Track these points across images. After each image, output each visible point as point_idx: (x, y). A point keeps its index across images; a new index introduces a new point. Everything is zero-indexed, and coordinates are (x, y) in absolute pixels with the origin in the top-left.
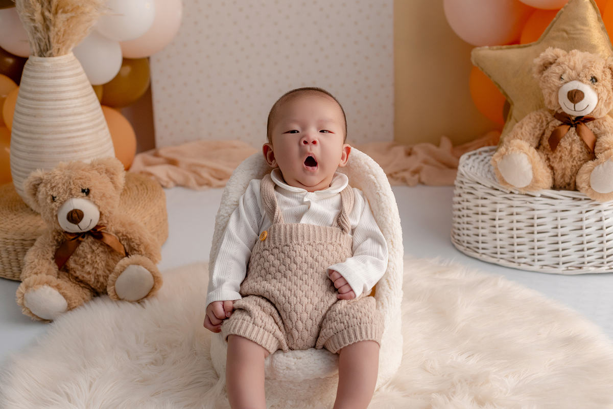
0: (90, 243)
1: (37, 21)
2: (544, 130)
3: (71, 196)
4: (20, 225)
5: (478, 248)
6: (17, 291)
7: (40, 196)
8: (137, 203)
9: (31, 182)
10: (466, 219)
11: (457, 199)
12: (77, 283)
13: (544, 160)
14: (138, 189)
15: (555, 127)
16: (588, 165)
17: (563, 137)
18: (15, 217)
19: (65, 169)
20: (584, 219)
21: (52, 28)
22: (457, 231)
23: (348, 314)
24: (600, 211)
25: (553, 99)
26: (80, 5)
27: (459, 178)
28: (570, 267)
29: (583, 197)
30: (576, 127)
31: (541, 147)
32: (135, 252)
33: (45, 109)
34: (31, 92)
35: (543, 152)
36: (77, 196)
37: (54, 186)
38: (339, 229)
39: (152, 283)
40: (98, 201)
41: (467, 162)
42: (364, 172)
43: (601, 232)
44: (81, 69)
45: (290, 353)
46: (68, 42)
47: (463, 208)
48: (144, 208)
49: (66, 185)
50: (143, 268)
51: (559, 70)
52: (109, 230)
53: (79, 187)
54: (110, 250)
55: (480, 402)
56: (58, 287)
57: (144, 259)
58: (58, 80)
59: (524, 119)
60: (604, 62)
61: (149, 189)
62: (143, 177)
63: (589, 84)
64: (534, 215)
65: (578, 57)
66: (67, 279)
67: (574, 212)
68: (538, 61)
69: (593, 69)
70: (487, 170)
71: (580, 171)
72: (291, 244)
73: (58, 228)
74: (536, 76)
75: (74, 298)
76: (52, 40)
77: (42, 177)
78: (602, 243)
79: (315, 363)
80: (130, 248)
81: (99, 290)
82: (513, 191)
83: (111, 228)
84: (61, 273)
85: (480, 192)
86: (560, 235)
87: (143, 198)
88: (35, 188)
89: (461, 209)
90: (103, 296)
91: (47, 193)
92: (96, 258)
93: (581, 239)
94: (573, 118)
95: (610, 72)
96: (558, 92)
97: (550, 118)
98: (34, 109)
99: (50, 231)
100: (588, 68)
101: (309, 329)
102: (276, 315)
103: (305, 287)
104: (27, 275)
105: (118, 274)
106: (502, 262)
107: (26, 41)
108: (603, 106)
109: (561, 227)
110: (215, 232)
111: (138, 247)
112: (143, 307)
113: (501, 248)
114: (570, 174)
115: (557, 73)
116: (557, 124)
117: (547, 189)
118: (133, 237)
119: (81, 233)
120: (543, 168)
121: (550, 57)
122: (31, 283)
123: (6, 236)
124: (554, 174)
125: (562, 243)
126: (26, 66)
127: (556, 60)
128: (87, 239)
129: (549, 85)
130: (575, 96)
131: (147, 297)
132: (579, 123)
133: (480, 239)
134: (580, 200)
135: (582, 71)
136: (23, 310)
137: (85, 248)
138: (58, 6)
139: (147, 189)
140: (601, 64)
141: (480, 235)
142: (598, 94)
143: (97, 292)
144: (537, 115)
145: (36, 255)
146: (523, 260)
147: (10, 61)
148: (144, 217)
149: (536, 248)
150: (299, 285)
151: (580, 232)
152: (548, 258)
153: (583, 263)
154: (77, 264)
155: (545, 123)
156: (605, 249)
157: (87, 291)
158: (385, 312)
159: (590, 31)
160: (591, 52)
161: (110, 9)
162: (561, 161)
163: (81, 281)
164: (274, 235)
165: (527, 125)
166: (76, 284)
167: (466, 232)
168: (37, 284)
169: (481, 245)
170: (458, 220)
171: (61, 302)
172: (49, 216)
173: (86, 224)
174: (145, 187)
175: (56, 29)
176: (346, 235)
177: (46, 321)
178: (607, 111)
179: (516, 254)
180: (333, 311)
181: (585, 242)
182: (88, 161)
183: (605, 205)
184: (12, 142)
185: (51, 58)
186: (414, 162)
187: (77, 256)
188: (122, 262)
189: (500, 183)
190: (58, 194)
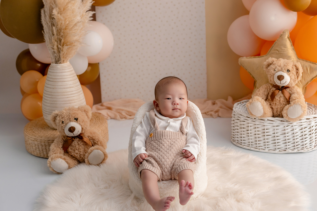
0: (77, 141)
1: (55, 49)
3: (70, 121)
4: (47, 134)
5: (242, 143)
6: (48, 161)
7: (57, 121)
8: (96, 125)
9: (53, 116)
10: (236, 131)
11: (233, 122)
13: (269, 105)
14: (95, 119)
15: (273, 91)
18: (44, 131)
19: (67, 110)
20: (286, 129)
21: (61, 52)
22: (233, 136)
24: (293, 126)
25: (272, 79)
26: (73, 42)
27: (233, 113)
28: (281, 150)
30: (282, 91)
31: (268, 99)
32: (96, 145)
33: (58, 85)
34: (52, 78)
35: (268, 102)
36: (73, 121)
37: (63, 117)
38: (181, 133)
39: (104, 157)
40: (81, 123)
41: (237, 106)
42: (191, 109)
43: (293, 135)
44: (72, 69)
46: (68, 58)
48: (99, 127)
49: (68, 117)
50: (100, 151)
51: (274, 67)
52: (85, 136)
53: (73, 117)
54: (86, 144)
55: (238, 201)
57: (100, 147)
58: (63, 73)
59: (260, 88)
60: (293, 63)
63: (286, 73)
64: (265, 128)
66: (68, 156)
67: (282, 126)
68: (265, 63)
69: (288, 66)
70: (245, 110)
71: (284, 109)
72: (162, 139)
73: (65, 134)
74: (264, 69)
75: (71, 163)
76: (61, 57)
77: (58, 114)
78: (294, 140)
80: (94, 143)
81: (81, 161)
82: (256, 118)
84: (65, 154)
85: (242, 119)
86: (276, 136)
87: (98, 123)
88: (55, 118)
89: (235, 126)
90: (83, 163)
91: (60, 120)
92: (80, 147)
93: (285, 138)
95: (295, 67)
96: (274, 76)
97: (271, 87)
98: (53, 85)
99: (61, 136)
100: (286, 66)
103: (168, 155)
105: (89, 154)
106: (252, 149)
107: (50, 57)
108: (292, 82)
109: (276, 133)
110: (131, 134)
112: (100, 167)
113: (251, 142)
114: (280, 110)
115: (273, 68)
116: (274, 90)
117: (270, 117)
118: (95, 138)
119: (74, 137)
120: (268, 108)
121: (270, 61)
122: (54, 157)
123: (41, 139)
124: (273, 111)
125: (277, 140)
126: (49, 67)
127: (273, 62)
128: (76, 139)
129: (270, 73)
130: (280, 78)
131: (101, 163)
132: (283, 89)
133: (243, 139)
134: (284, 121)
135: (283, 67)
136: (50, 168)
137: (76, 143)
138: (64, 43)
140: (291, 64)
141: (243, 137)
142: (290, 77)
143: (80, 161)
144: (266, 86)
145: (55, 146)
146: (261, 148)
147: (39, 65)
148: (99, 131)
149: (266, 142)
150: (165, 154)
151: (284, 135)
152: (271, 146)
153: (287, 149)
154: (72, 150)
155: (269, 89)
156: (295, 142)
157: (76, 161)
159: (288, 50)
162: (276, 105)
163: (74, 157)
164: (156, 135)
165: (261, 90)
166: (71, 158)
167: (237, 136)
168: (56, 158)
170: (233, 131)
171: (66, 165)
172: (61, 130)
173: (76, 133)
174: (99, 119)
175: (63, 52)
176: (184, 136)
177: (59, 173)
178: (295, 84)
179: (258, 145)
181: (287, 139)
182: (77, 107)
183: (295, 124)
184: (43, 99)
185: (60, 64)
186: (216, 108)
187: (72, 146)
188: (91, 148)
189: (250, 115)
190: (65, 120)
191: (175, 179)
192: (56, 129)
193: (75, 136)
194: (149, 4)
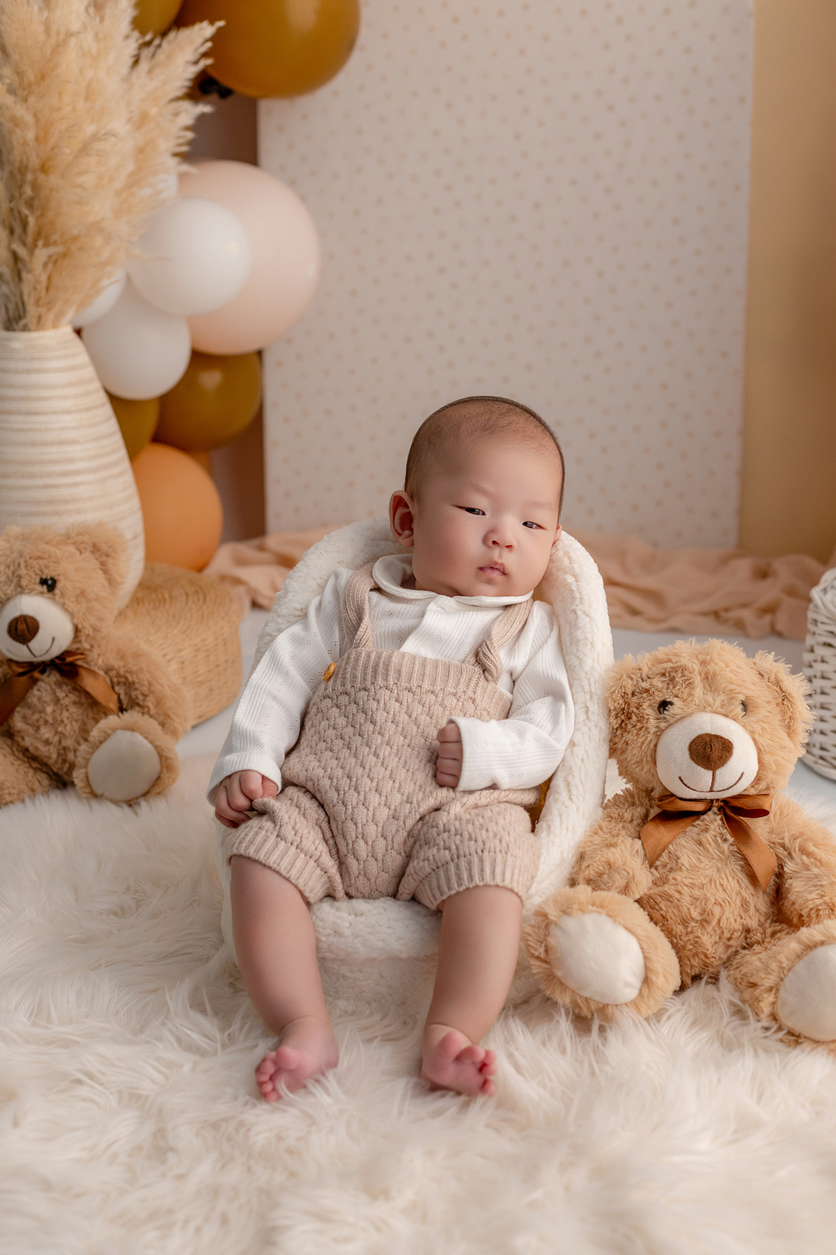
0: (53, 684)
3: (19, 590)
8: (176, 623)
10: (818, 698)
11: (808, 657)
12: (26, 759)
19: (17, 538)
21: (24, 275)
23: (460, 832)
26: (82, 234)
27: (811, 615)
32: (137, 708)
36: (31, 591)
38: (478, 669)
39: (158, 768)
40: (71, 605)
44: (84, 358)
45: (344, 904)
46: (59, 306)
47: (815, 677)
48: (184, 633)
49: (12, 568)
50: (140, 737)
52: (92, 663)
53: (36, 574)
54: (90, 701)
66: (8, 750)
72: (372, 688)
75: (8, 784)
76: (26, 298)
79: (389, 927)
80: (129, 700)
83: (97, 659)
87: (189, 615)
89: (813, 678)
92: (61, 713)
101: (380, 857)
102: (325, 826)
103: (380, 772)
105: (96, 747)
111: (144, 701)
112: (136, 814)
118: (136, 680)
119: (39, 663)
128: (49, 676)
131: (145, 795)
137: (44, 693)
138: (37, 233)
148: (180, 650)
154: (29, 724)
157: (42, 777)
158: (551, 843)
163: (32, 757)
164: (345, 669)
166: (24, 762)
173: (45, 645)
175: (33, 278)
176: (493, 683)
180: (432, 827)
185: (25, 335)
186: (768, 592)
187: (29, 708)
188: (104, 723)
191: (414, 899)
193: (43, 663)
194: (494, 98)
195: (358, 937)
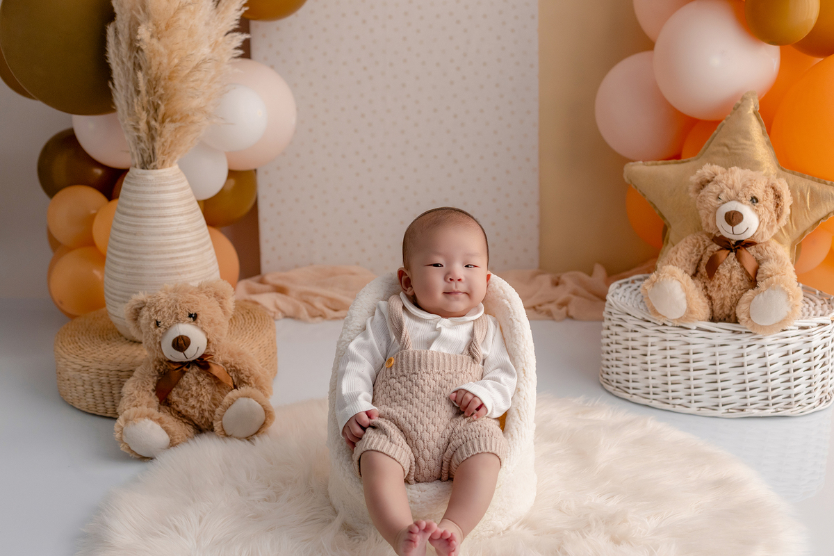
0: (195, 374)
1: (141, 130)
2: (702, 256)
3: (177, 321)
4: (115, 355)
5: (628, 388)
7: (143, 321)
8: (245, 333)
9: (133, 306)
10: (615, 355)
11: (605, 333)
13: (701, 289)
14: (244, 318)
15: (713, 252)
16: (748, 294)
17: (722, 263)
18: (108, 346)
19: (170, 291)
20: (745, 355)
21: (158, 138)
22: (606, 369)
24: (763, 346)
25: (710, 221)
26: (190, 113)
27: (607, 309)
28: (731, 409)
29: (744, 330)
30: (736, 252)
31: (699, 274)
32: (244, 384)
33: (146, 226)
34: (131, 207)
35: (700, 280)
36: (184, 321)
37: (159, 310)
38: (470, 358)
39: (264, 418)
40: (206, 328)
41: (618, 291)
42: (498, 297)
43: (764, 369)
44: (186, 183)
46: (174, 154)
47: (612, 343)
48: (252, 338)
49: (172, 309)
50: (254, 401)
51: (716, 189)
52: (216, 360)
53: (186, 312)
54: (217, 382)
56: (160, 421)
57: (255, 392)
58: (161, 195)
59: (680, 243)
60: (766, 181)
61: (257, 318)
62: (250, 305)
63: (749, 205)
64: (689, 350)
65: (738, 175)
66: (169, 413)
67: (734, 347)
68: (694, 179)
69: (753, 188)
70: (639, 300)
71: (740, 301)
73: (162, 356)
74: (692, 195)
75: (177, 433)
76: (157, 151)
77: (145, 300)
78: (766, 382)
80: (239, 381)
81: (203, 427)
83: (219, 358)
84: (162, 407)
85: (630, 324)
86: (718, 372)
87: (251, 328)
88: (137, 313)
89: (610, 344)
90: (208, 433)
91: (151, 318)
92: (201, 390)
93: (742, 377)
94: (733, 242)
95: (773, 192)
96: (715, 213)
97: (707, 242)
98: (135, 226)
99: (151, 360)
100: (748, 187)
103: (432, 414)
104: (126, 408)
105: (226, 408)
106: (655, 403)
107: (128, 152)
108: (765, 229)
109: (720, 364)
111: (248, 380)
113: (653, 387)
114: (730, 304)
115: (715, 193)
116: (716, 249)
117: (705, 320)
118: (242, 368)
119: (186, 363)
120: (699, 297)
121: (707, 174)
122: (131, 416)
123: (100, 366)
124: (712, 305)
125: (721, 381)
126: (126, 179)
127: (714, 177)
128: (192, 369)
129: (705, 206)
130: (733, 218)
131: (257, 433)
132: (739, 248)
133: (631, 377)
134: (741, 333)
135: (742, 190)
136: (122, 445)
137: (190, 380)
138: (165, 114)
139: (255, 318)
140: (763, 182)
141: (631, 373)
142: (759, 216)
143: (202, 427)
144: (694, 239)
145: (136, 386)
146: (678, 401)
147: (99, 172)
148: (252, 348)
149: (692, 387)
151: (741, 370)
152: (706, 399)
153: (746, 405)
154: (180, 397)
155: (702, 248)
156: (770, 390)
157: (190, 427)
159: (753, 146)
160: (752, 170)
161: (222, 118)
162: (720, 290)
163: (184, 416)
164: (402, 362)
165: (683, 249)
166: (178, 419)
167: (615, 370)
168: (137, 417)
169: (631, 385)
170: (607, 356)
171: (162, 438)
172: (152, 343)
173: (192, 353)
174: (252, 316)
175: (163, 140)
176: (477, 364)
178: (770, 234)
179: (671, 395)
181: (747, 381)
183: (768, 339)
184: (107, 262)
185: (155, 171)
186: (562, 294)
187: (181, 388)
188: (230, 394)
189: (651, 314)
190: (163, 318)
192: (141, 343)
193: (188, 362)
194: (390, 17)
195: (423, 502)
